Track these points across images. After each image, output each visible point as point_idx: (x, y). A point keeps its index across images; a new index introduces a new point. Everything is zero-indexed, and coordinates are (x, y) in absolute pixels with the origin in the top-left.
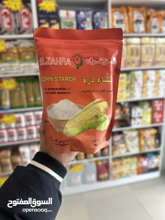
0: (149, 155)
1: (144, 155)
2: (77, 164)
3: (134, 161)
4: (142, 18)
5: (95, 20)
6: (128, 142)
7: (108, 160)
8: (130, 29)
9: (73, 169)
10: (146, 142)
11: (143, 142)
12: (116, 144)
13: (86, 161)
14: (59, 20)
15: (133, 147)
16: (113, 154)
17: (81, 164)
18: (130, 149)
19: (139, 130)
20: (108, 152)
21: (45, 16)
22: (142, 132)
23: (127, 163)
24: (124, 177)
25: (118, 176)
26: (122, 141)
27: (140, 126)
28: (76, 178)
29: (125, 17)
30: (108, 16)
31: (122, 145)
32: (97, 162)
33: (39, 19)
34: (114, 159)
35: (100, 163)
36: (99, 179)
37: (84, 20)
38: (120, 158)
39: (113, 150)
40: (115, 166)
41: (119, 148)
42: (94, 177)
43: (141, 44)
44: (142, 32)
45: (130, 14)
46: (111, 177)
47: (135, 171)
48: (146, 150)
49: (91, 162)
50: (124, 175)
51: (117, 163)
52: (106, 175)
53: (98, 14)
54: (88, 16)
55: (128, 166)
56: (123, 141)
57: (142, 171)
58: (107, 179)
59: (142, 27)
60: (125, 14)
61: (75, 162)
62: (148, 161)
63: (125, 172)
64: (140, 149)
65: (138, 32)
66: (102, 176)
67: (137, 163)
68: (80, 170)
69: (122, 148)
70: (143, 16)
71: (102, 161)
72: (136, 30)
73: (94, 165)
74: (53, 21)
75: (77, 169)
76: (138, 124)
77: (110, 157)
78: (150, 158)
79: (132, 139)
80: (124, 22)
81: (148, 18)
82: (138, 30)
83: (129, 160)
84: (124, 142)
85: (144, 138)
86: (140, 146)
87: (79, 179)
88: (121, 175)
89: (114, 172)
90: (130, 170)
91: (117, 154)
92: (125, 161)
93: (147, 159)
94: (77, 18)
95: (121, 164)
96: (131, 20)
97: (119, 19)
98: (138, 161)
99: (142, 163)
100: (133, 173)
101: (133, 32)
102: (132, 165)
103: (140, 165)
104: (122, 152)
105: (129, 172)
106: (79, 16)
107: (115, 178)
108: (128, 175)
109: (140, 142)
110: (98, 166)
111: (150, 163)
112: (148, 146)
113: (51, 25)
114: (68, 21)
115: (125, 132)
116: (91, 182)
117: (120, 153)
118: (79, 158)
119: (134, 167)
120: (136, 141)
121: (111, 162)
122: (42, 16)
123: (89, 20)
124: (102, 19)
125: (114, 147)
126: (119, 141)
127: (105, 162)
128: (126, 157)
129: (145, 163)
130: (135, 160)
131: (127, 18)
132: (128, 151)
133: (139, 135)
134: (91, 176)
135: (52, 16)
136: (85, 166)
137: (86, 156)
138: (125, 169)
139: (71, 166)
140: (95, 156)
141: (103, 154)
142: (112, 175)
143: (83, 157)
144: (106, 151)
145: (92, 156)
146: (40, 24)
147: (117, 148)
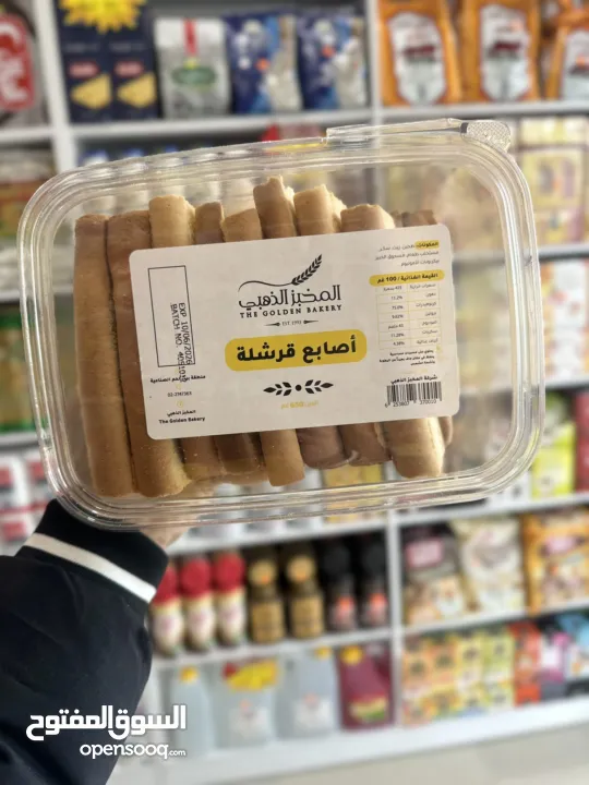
0: (568, 624)
1: (544, 624)
2: (254, 661)
3: (499, 650)
4: (521, 34)
6: (476, 571)
7: (386, 645)
8: (465, 86)
9: (235, 680)
10: (550, 569)
11: (537, 571)
12: (421, 577)
13: (290, 649)
14: (151, 61)
15: (494, 589)
16: (406, 621)
17: (273, 659)
18: (483, 597)
19: (521, 517)
20: (388, 613)
21: (94, 47)
22: (534, 527)
23: (471, 655)
24: (459, 715)
25: (432, 711)
26: (448, 566)
27: (525, 502)
28: (250, 716)
29: (442, 33)
31: (451, 584)
32: (338, 653)
33: (67, 60)
34: (412, 643)
35: (353, 658)
36: (349, 722)
38: (439, 637)
39: (409, 605)
40: (418, 669)
41: (434, 595)
42: (327, 711)
43: (521, 148)
44: (523, 98)
45: (468, 19)
46: (400, 713)
47: (509, 692)
48: (555, 603)
49: (315, 653)
50: (460, 706)
51: (426, 657)
52: (379, 705)
53: (322, 28)
55: (476, 668)
56: (454, 564)
57: (538, 689)
58: (386, 720)
59: (519, 76)
60: (445, 23)
61: (243, 651)
62: (564, 649)
63: (464, 695)
64: (528, 600)
65: (503, 99)
66: (360, 710)
67: (517, 658)
68: (265, 683)
69: (449, 595)
70: (528, 27)
71: (362, 646)
72: (493, 86)
73: (327, 661)
74: (126, 69)
75: (255, 676)
76: (517, 492)
77: (397, 633)
78: (573, 638)
79: (488, 559)
80: (438, 54)
81: (547, 34)
82: (505, 86)
83: (478, 643)
84: (459, 571)
85: (545, 552)
86: (526, 586)
87: (264, 719)
88: (443, 705)
89: (413, 694)
90: (483, 686)
91: (424, 619)
92: (462, 647)
93: (559, 640)
95: (445, 662)
97: (418, 42)
98: (520, 647)
99: (535, 656)
100: (499, 700)
101: (484, 96)
102: (492, 666)
103: (526, 664)
104: (444, 608)
105: (479, 694)
107: (417, 717)
108: (473, 707)
109: (524, 568)
110: (343, 670)
111: (573, 656)
112: (562, 585)
113: (118, 82)
114: (192, 62)
115: (462, 528)
116: (318, 734)
117: (439, 616)
118: (259, 634)
119: (503, 674)
120: (510, 565)
121: (398, 651)
122: (78, 48)
123: (285, 58)
124: (338, 49)
125: (411, 592)
126: (432, 566)
127: (376, 651)
128: (466, 632)
129: (549, 656)
130: (507, 642)
131: (450, 39)
132: (473, 606)
133: (523, 541)
134: (313, 707)
136: (290, 665)
137: (290, 628)
138: (462, 680)
139: (230, 670)
140: (331, 626)
141: (363, 622)
142: (406, 704)
143: (278, 631)
144: (377, 606)
145: (317, 626)
146: (71, 83)
147: (426, 595)
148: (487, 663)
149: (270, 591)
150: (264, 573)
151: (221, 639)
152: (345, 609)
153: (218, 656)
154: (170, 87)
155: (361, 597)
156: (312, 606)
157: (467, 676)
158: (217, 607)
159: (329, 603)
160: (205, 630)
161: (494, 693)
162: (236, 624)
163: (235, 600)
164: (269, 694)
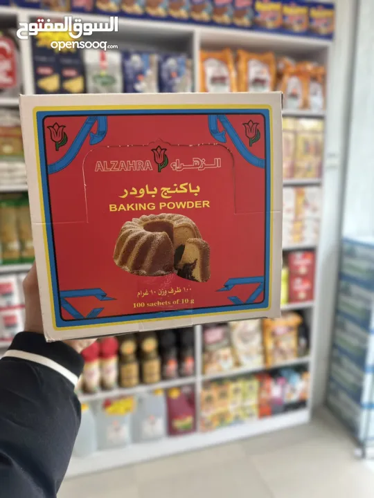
0: (285, 373)
1: (273, 374)
2: (122, 397)
3: (251, 388)
4: (267, 75)
5: (165, 75)
6: (240, 346)
7: (193, 386)
9: (110, 409)
10: (276, 343)
11: (270, 345)
12: (212, 348)
13: (141, 390)
14: (82, 71)
15: (248, 355)
16: (203, 372)
17: (131, 396)
18: (243, 359)
20: (194, 368)
21: (52, 59)
22: (268, 321)
23: (236, 391)
24: (230, 425)
25: (216, 423)
26: (225, 342)
28: (117, 430)
29: (229, 71)
30: (192, 68)
31: (227, 351)
32: (167, 391)
33: (36, 65)
34: (207, 384)
35: (175, 394)
36: (172, 431)
37: (141, 73)
38: (219, 381)
39: (205, 363)
40: (209, 400)
41: (218, 358)
42: (160, 425)
45: (242, 66)
46: (199, 425)
47: (255, 411)
48: (279, 362)
49: (154, 392)
50: (230, 419)
51: (214, 392)
52: (188, 420)
53: (171, 63)
54: (149, 65)
55: (239, 398)
56: (228, 340)
57: (270, 409)
58: (191, 429)
60: (231, 66)
61: (116, 392)
62: (283, 386)
63: (233, 413)
64: (265, 361)
66: (179, 424)
67: (260, 392)
68: (127, 410)
69: (226, 358)
70: (270, 72)
71: (179, 388)
73: (161, 397)
74: (68, 73)
75: (120, 407)
77: (199, 379)
78: (287, 380)
79: (245, 338)
80: (227, 81)
81: (279, 76)
83: (241, 385)
84: (230, 345)
85: (273, 334)
86: (265, 353)
87: (125, 432)
88: (222, 419)
89: (206, 413)
90: (243, 408)
91: (213, 372)
92: (232, 386)
93: (281, 381)
94: (124, 68)
95: (223, 395)
96: (244, 78)
97: (217, 75)
98: (261, 387)
99: (269, 391)
100: (251, 415)
102: (247, 397)
103: (264, 395)
104: (224, 366)
105: (241, 413)
106: (128, 64)
107: (208, 427)
108: (238, 420)
109: (263, 343)
110: (169, 401)
111: (288, 390)
112: (282, 352)
113: (63, 79)
114: (103, 73)
115: (232, 323)
116: (155, 439)
117: (220, 370)
118: (125, 382)
119: (252, 401)
120: (256, 341)
121: (199, 390)
122: (43, 59)
123: (151, 73)
124: (179, 74)
125: (206, 356)
126: (217, 342)
127: (187, 390)
128: (234, 378)
129: (276, 390)
130: (255, 383)
131: (234, 74)
132: (238, 364)
133: (263, 329)
134: (153, 423)
135: (68, 61)
136: (140, 401)
137: (142, 379)
138: (232, 405)
139: (107, 403)
140: (164, 377)
141: (181, 374)
142: (203, 419)
143: (135, 380)
144: (188, 364)
145: (156, 377)
146: (37, 77)
147: (214, 358)
148: (245, 396)
149: (132, 358)
150: (129, 348)
151: (103, 386)
152: (172, 366)
153: (101, 396)
154: (91, 84)
155: (180, 359)
156: (154, 366)
157: (234, 403)
158: (101, 368)
159: (163, 363)
160: (94, 381)
161: (248, 411)
162: (112, 377)
163: (112, 363)
164: (128, 417)
